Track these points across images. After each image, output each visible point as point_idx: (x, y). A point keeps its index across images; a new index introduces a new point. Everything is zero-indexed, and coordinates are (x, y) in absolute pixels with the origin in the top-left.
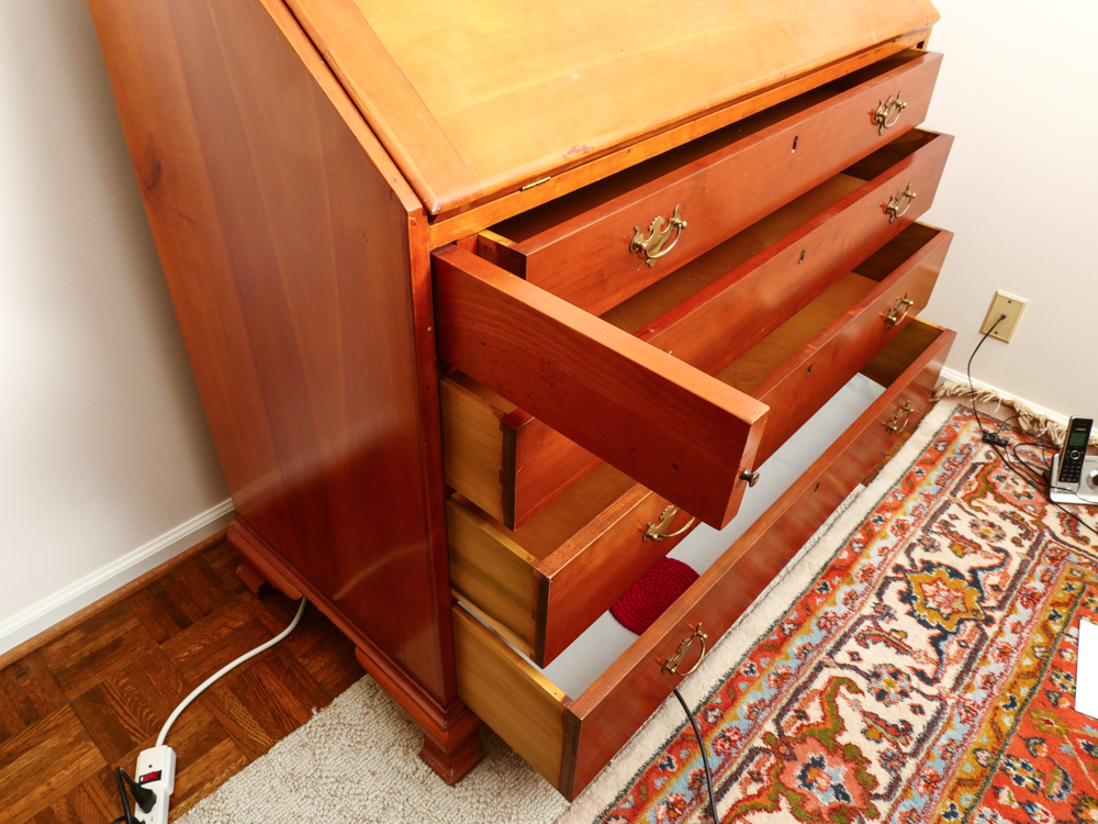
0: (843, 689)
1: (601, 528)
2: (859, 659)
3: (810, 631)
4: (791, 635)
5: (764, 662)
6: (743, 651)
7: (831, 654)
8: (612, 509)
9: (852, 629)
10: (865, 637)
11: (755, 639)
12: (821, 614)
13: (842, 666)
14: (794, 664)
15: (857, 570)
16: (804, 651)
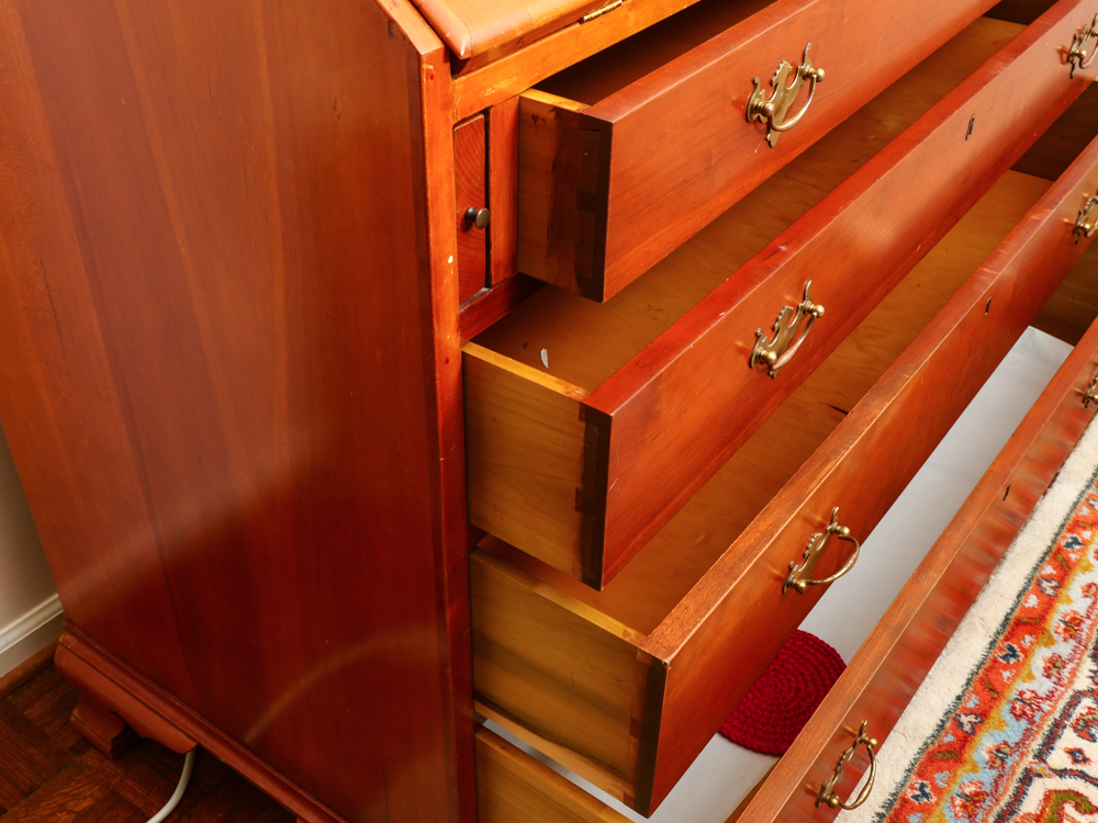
0: (1069, 809)
1: (731, 573)
2: (1086, 760)
3: (1002, 723)
4: (974, 732)
5: (940, 778)
6: (906, 764)
7: (1040, 756)
8: (743, 542)
9: (1066, 714)
10: (1087, 724)
11: (920, 745)
12: (1013, 695)
13: (1062, 773)
14: (987, 776)
15: (1055, 621)
16: (999, 755)
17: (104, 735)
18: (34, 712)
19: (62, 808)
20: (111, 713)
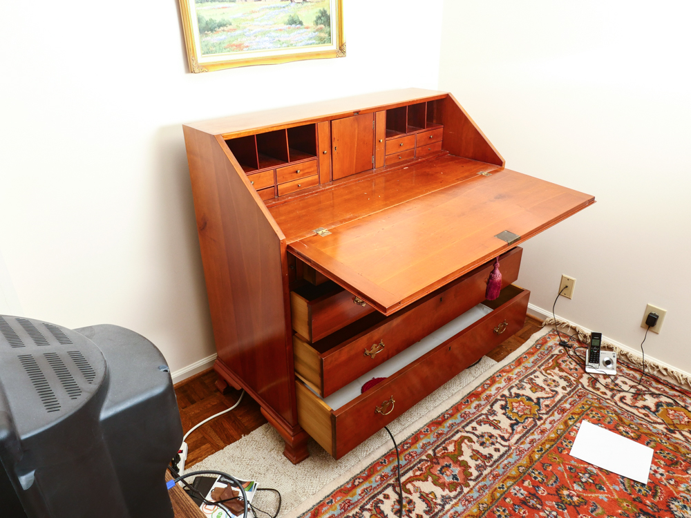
0: (466, 441)
2: (476, 430)
3: (457, 418)
4: (447, 419)
5: (433, 428)
6: (425, 423)
7: (463, 427)
9: (476, 418)
10: (481, 421)
11: (431, 420)
12: (463, 411)
13: (467, 432)
14: (446, 430)
15: (484, 395)
16: (452, 426)
17: (222, 387)
18: (206, 382)
19: (209, 403)
20: (225, 381)
